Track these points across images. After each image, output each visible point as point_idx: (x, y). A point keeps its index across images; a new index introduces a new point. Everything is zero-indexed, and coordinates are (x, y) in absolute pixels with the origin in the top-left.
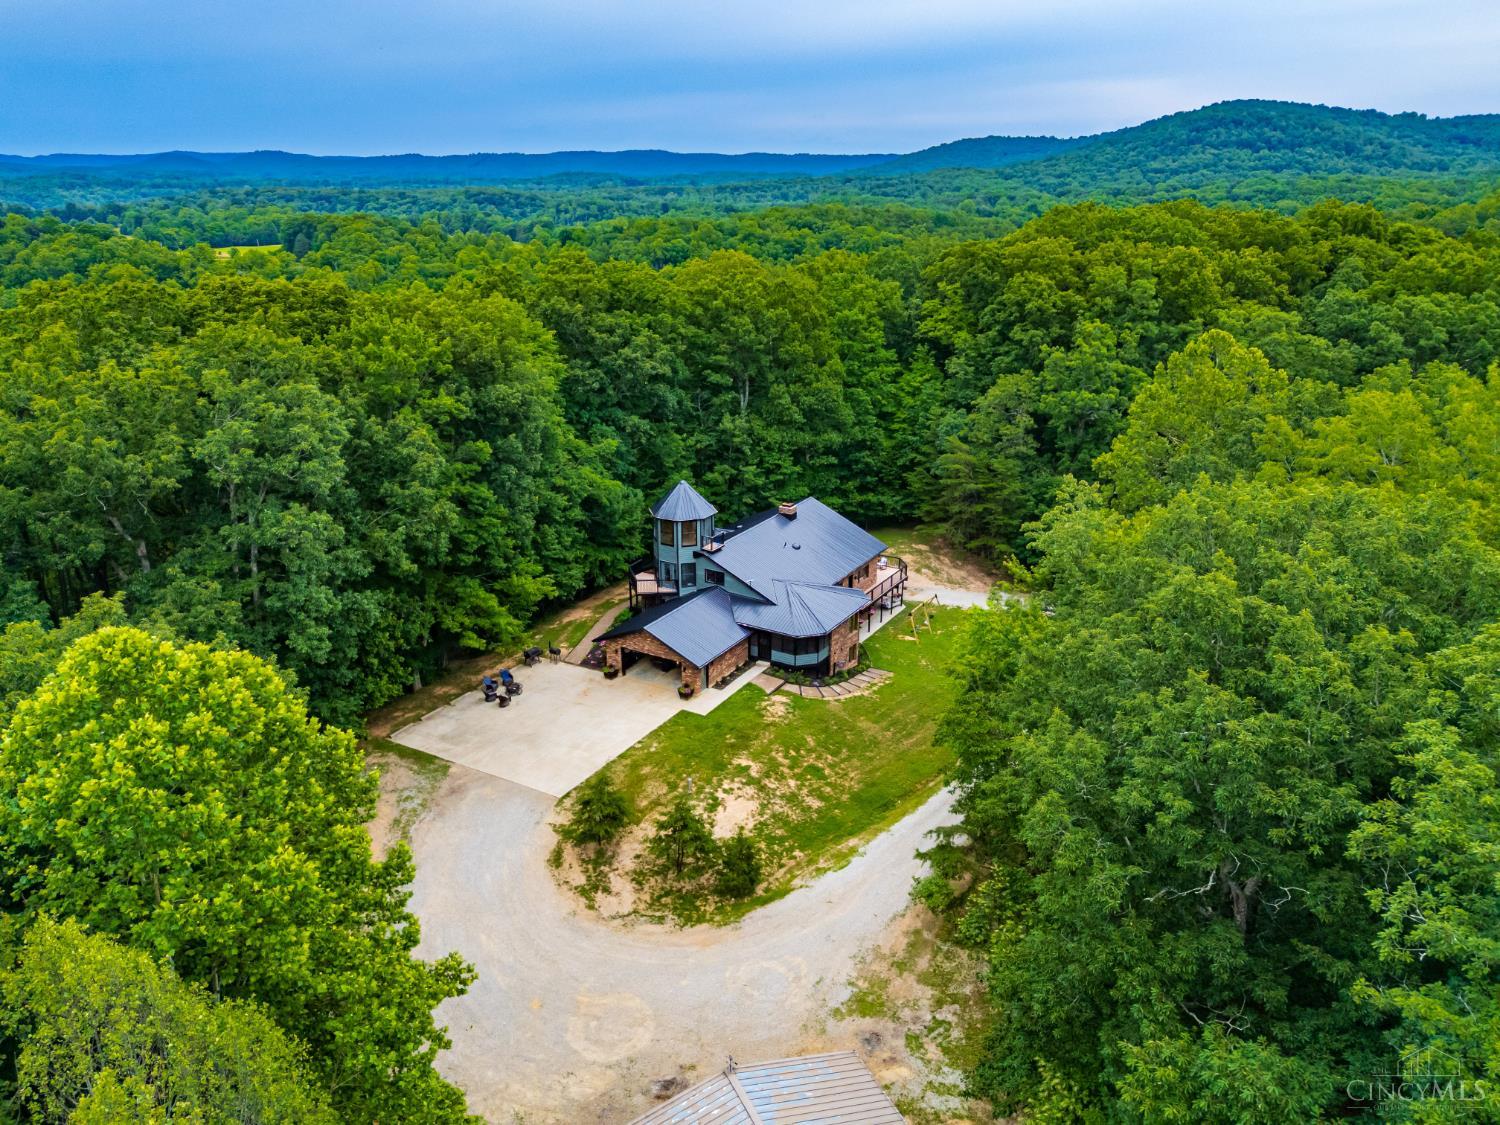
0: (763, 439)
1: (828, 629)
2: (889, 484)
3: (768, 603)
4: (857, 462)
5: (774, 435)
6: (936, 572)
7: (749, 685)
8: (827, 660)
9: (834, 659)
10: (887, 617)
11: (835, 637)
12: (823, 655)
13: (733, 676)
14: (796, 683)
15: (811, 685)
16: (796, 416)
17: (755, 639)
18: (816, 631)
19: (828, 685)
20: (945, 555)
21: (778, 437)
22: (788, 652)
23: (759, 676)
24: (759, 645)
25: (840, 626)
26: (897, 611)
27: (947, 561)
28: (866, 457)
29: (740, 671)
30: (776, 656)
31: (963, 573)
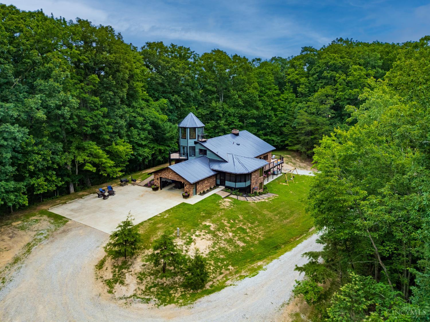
0: (227, 111)
1: (250, 171)
2: (275, 133)
3: (225, 162)
4: (263, 123)
5: (232, 110)
6: (294, 164)
7: (215, 194)
8: (250, 186)
9: (253, 186)
10: (275, 177)
11: (253, 177)
12: (248, 184)
13: (208, 191)
14: (236, 195)
15: (242, 196)
16: (240, 102)
17: (218, 176)
18: (246, 172)
19: (250, 196)
22: (233, 182)
23: (219, 192)
24: (220, 179)
25: (255, 171)
26: (279, 176)
27: (298, 160)
28: (266, 121)
29: (211, 189)
30: (228, 183)
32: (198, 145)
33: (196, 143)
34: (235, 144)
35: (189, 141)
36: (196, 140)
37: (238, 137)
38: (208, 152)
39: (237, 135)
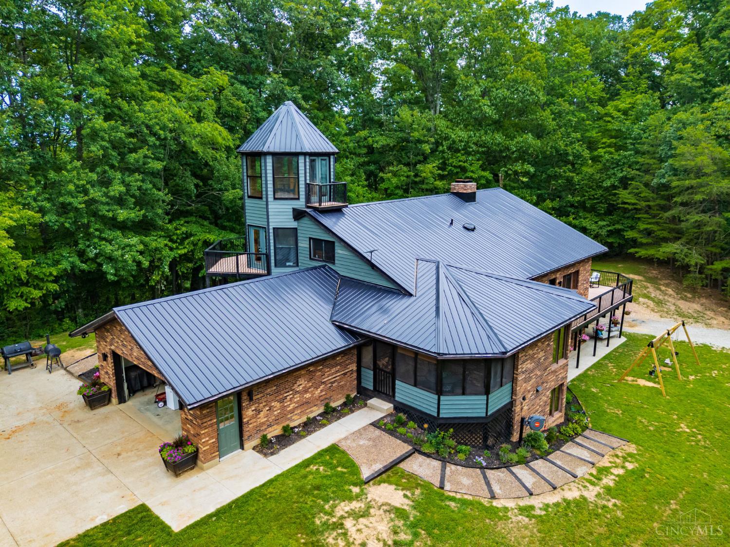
0: (447, 138)
1: (511, 346)
2: (593, 210)
3: (401, 292)
4: (556, 177)
5: (460, 134)
6: (659, 303)
7: (333, 449)
8: (508, 409)
9: (522, 410)
10: (603, 350)
11: (525, 366)
12: (499, 399)
13: (311, 425)
14: (436, 455)
15: (469, 464)
16: (487, 109)
17: (368, 356)
18: (488, 348)
19: (507, 465)
20: (667, 285)
21: (463, 134)
22: (426, 387)
23: (359, 433)
24: (376, 369)
25: (534, 344)
26: (616, 343)
27: (670, 291)
28: (565, 171)
29: (331, 414)
30: (406, 392)
31: (696, 306)
32: (306, 222)
33: (298, 215)
34: (458, 226)
35: (275, 207)
36: (301, 204)
37: (471, 206)
38: (339, 251)
39: (469, 198)
